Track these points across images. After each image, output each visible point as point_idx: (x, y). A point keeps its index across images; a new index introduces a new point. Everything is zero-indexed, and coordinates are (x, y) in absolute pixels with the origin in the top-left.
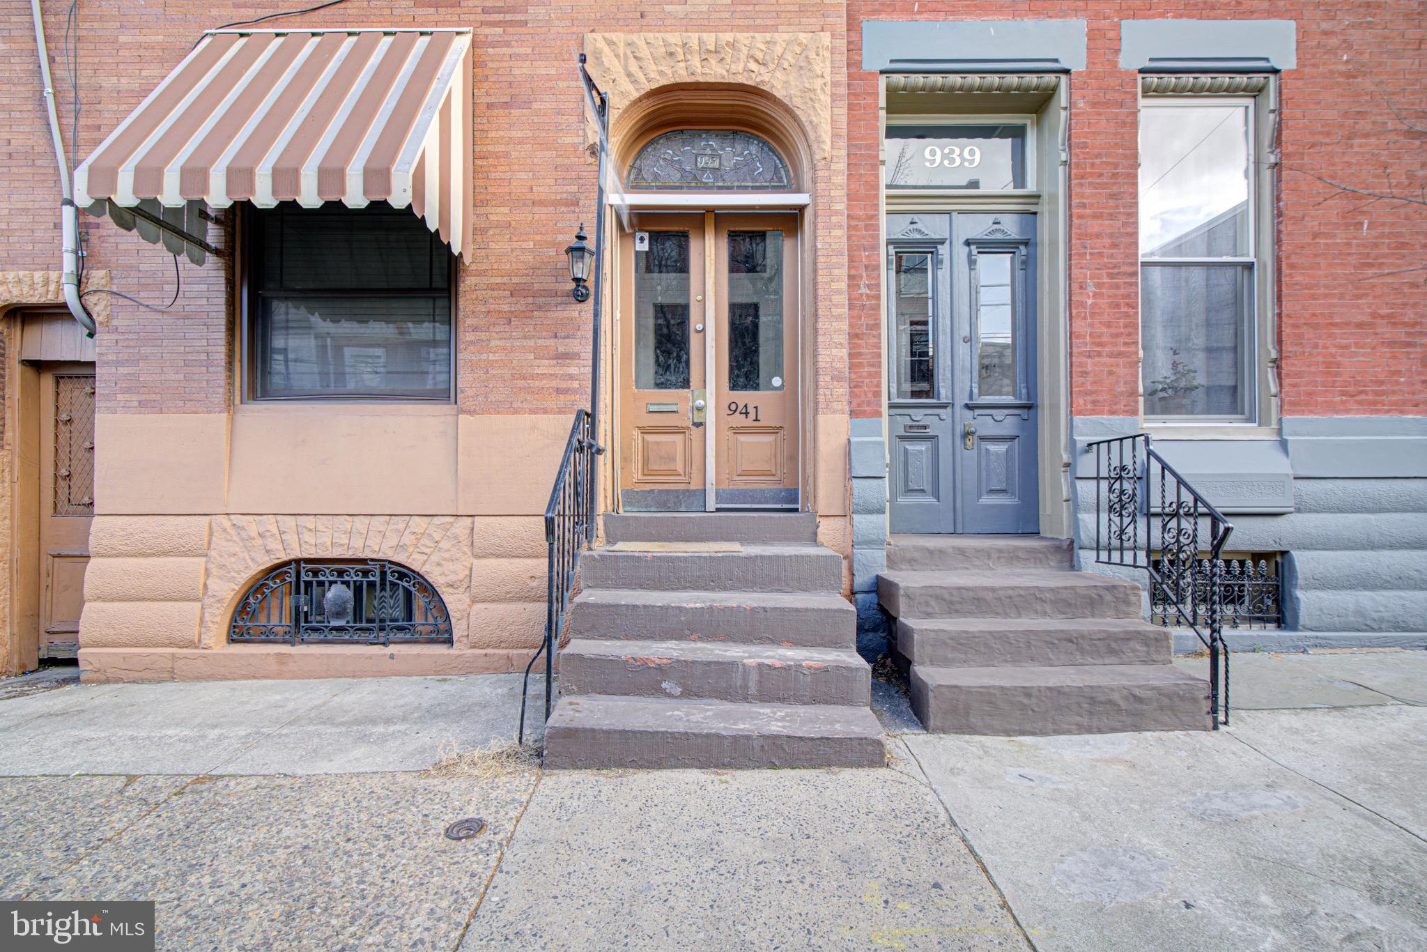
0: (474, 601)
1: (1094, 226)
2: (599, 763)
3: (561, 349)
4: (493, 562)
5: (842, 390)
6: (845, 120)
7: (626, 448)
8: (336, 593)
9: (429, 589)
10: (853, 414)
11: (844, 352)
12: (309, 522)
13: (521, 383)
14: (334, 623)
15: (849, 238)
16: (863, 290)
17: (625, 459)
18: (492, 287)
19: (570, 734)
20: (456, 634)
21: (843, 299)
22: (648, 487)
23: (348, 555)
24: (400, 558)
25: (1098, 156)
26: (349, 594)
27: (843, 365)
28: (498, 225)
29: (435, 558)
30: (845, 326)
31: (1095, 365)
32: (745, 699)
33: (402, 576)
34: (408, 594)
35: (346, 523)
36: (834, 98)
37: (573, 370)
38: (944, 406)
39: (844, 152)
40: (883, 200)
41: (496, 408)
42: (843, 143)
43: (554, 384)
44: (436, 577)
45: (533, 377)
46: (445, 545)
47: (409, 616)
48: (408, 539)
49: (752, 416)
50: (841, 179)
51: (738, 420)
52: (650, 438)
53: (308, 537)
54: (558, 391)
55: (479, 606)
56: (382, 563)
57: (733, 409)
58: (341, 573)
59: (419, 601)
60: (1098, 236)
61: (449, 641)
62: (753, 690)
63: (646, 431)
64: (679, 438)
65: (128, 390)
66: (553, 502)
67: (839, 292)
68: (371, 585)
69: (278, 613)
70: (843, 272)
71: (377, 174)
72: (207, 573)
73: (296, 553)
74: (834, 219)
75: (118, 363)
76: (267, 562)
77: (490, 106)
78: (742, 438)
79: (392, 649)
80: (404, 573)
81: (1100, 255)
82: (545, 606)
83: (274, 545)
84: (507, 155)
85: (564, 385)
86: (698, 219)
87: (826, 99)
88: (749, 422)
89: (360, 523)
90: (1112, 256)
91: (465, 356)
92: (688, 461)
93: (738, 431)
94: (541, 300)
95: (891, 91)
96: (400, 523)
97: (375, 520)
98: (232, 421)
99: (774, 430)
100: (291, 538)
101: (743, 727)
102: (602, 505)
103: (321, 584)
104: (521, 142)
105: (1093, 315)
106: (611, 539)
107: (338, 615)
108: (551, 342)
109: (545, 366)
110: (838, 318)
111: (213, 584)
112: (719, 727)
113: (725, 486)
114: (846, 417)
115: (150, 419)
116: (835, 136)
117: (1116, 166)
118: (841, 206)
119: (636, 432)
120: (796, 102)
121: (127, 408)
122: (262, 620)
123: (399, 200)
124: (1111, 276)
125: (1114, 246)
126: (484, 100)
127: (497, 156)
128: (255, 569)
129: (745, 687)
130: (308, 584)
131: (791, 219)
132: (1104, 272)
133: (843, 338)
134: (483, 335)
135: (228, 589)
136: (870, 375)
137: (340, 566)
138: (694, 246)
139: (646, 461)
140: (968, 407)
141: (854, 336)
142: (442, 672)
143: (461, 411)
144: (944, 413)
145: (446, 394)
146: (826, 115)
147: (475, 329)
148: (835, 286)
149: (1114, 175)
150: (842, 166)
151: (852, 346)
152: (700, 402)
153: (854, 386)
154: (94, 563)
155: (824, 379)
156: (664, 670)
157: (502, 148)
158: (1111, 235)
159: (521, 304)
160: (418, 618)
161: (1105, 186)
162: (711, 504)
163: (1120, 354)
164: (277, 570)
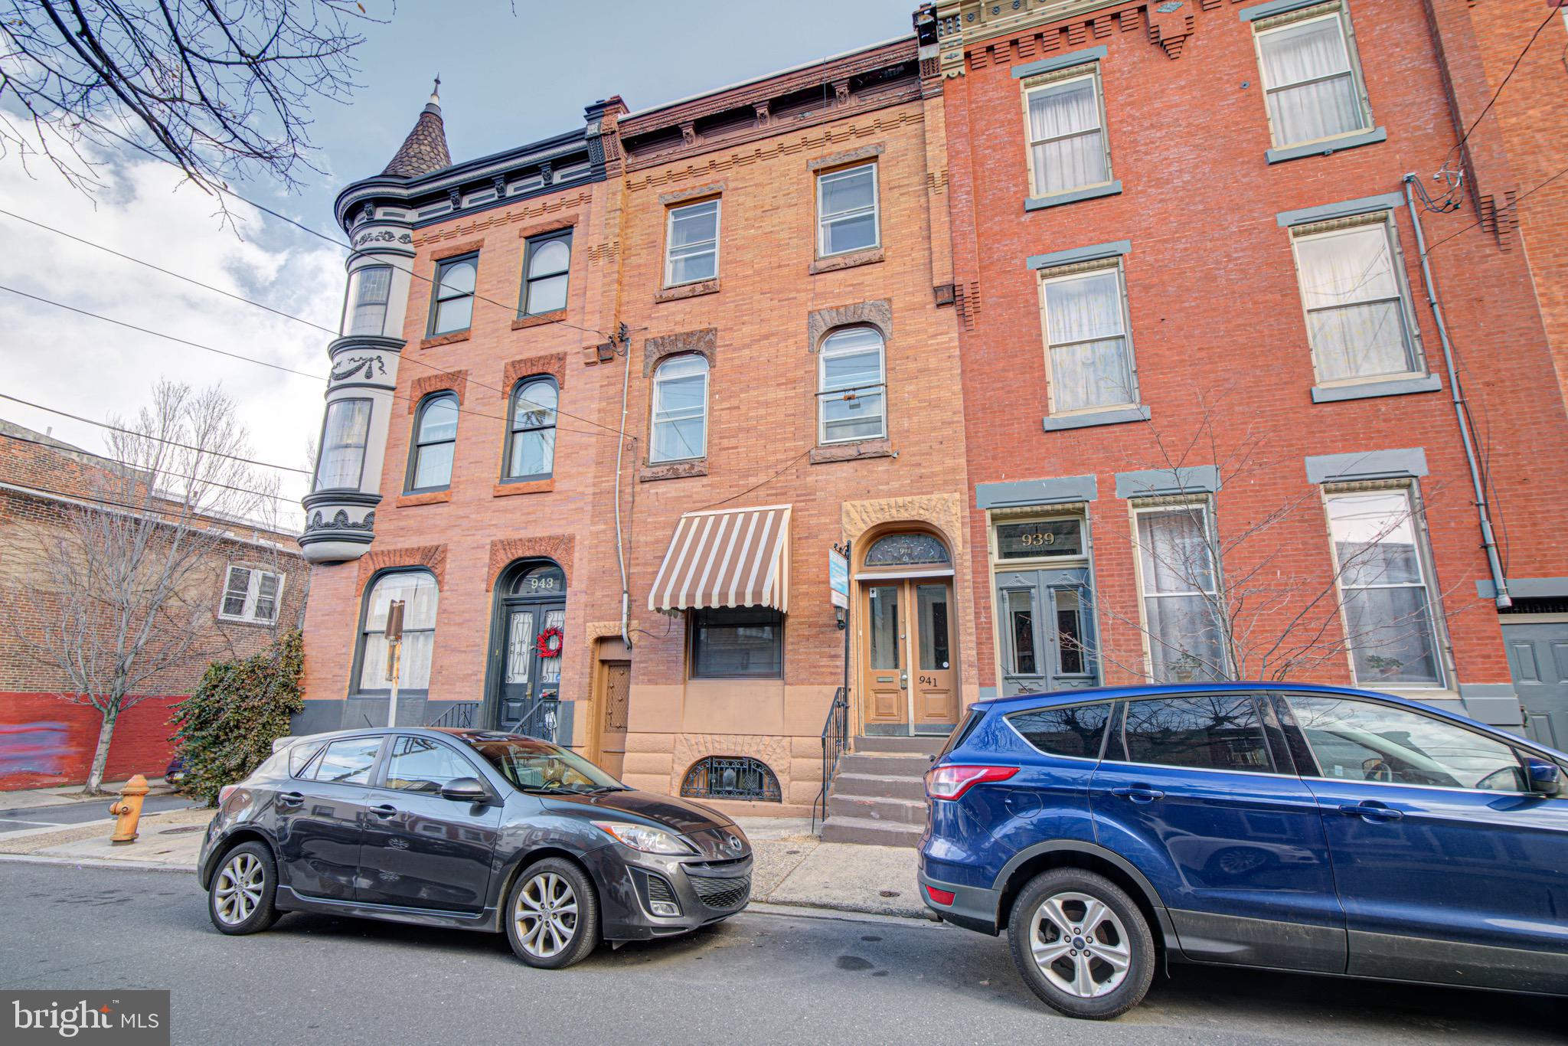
0: (792, 780)
1: (1109, 581)
2: (844, 841)
3: (833, 653)
4: (800, 760)
5: (974, 672)
6: (969, 534)
7: (867, 701)
8: (729, 774)
9: (770, 773)
10: (981, 685)
11: (974, 652)
12: (716, 737)
13: (813, 670)
14: (728, 789)
15: (974, 593)
16: (983, 620)
17: (866, 707)
18: (800, 623)
19: (831, 827)
20: (784, 796)
21: (972, 624)
22: (878, 722)
23: (734, 755)
24: (757, 757)
25: (1109, 544)
26: (734, 774)
27: (974, 659)
28: (803, 594)
29: (773, 757)
30: (974, 638)
31: (1117, 656)
32: (907, 822)
33: (758, 766)
34: (761, 774)
35: (733, 739)
36: (963, 524)
37: (838, 663)
38: (1041, 678)
39: (969, 550)
40: (992, 571)
41: (802, 682)
42: (969, 546)
43: (829, 670)
44: (774, 767)
45: (820, 667)
46: (778, 751)
47: (761, 786)
48: (762, 747)
49: (933, 683)
50: (968, 564)
51: (926, 686)
52: (879, 696)
53: (716, 745)
54: (832, 674)
55: (794, 783)
56: (750, 759)
57: (922, 680)
58: (731, 764)
59: (766, 780)
60: (1113, 586)
61: (780, 801)
62: (910, 817)
63: (877, 692)
64: (893, 696)
65: (644, 674)
66: (826, 730)
67: (970, 621)
68: (744, 770)
69: (701, 784)
70: (972, 611)
71: (757, 594)
72: (673, 761)
73: (712, 753)
74: (966, 584)
75: (641, 662)
76: (699, 757)
77: (799, 539)
78: (929, 696)
79: (753, 803)
80: (760, 764)
81: (1114, 596)
82: (821, 783)
83: (702, 749)
84: (807, 560)
85: (834, 671)
86: (900, 583)
87: (959, 525)
88: (931, 687)
89: (740, 739)
90: (1121, 597)
91: (788, 657)
92: (899, 708)
93: (925, 692)
94: (823, 629)
95: (992, 515)
96: (758, 739)
97: (746, 738)
98: (685, 688)
99: (946, 692)
100: (709, 745)
101: (901, 830)
102: (852, 732)
103: (722, 769)
104: (813, 554)
105: (1113, 629)
106: (858, 750)
107: (729, 784)
108: (827, 650)
109: (824, 661)
110: (970, 634)
111: (676, 766)
112: (891, 829)
113: (920, 722)
114: (977, 686)
115: (651, 688)
116: (964, 542)
117: (1119, 548)
118: (969, 577)
119: (872, 693)
120: (944, 527)
121: (643, 682)
122: (695, 786)
123: (765, 603)
124: (1122, 607)
125: (1122, 591)
126: (797, 536)
127: (802, 561)
128: (694, 760)
129: (907, 816)
130: (716, 769)
131: (948, 581)
132: (1118, 605)
133: (973, 645)
134: (796, 647)
135: (681, 770)
136: (989, 664)
137: (731, 760)
138: (899, 594)
139: (877, 709)
140: (1055, 678)
141: (979, 644)
142: (777, 815)
143: (785, 684)
144: (1041, 682)
145: (779, 675)
146: (959, 533)
147: (792, 644)
148: (968, 618)
149: (1118, 554)
150: (969, 557)
151: (978, 649)
152: (905, 676)
153: (980, 670)
154: (627, 755)
155: (964, 667)
156: (872, 807)
157: (804, 558)
158: (1119, 586)
159: (814, 631)
160: (765, 788)
161: (1114, 559)
162: (912, 732)
163: (1131, 651)
164: (701, 762)
